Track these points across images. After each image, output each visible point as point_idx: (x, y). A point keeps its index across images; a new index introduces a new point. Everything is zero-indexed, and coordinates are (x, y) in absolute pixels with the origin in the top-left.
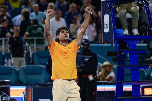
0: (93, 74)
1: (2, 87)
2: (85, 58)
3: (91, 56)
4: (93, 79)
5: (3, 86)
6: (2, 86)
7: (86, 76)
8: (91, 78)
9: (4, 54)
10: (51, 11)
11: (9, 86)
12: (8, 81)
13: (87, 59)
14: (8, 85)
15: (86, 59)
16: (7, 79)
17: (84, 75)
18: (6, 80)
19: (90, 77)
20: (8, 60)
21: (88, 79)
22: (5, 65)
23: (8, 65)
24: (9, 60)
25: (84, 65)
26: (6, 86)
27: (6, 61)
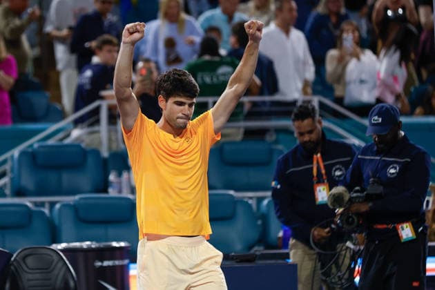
0: (415, 220)
1: (101, 267)
2: (387, 165)
3: (409, 160)
4: (415, 237)
5: (106, 263)
6: (102, 262)
7: (390, 226)
8: (406, 232)
9: (105, 154)
10: (136, 29)
11: (126, 262)
12: (122, 244)
13: (395, 168)
14: (122, 258)
15: (392, 171)
16: (118, 240)
17: (383, 224)
18: (115, 244)
19: (403, 229)
20: (120, 175)
21: (398, 236)
22: (112, 192)
23: (120, 192)
24: (125, 175)
25: (380, 189)
26: (117, 263)
27: (112, 177)
